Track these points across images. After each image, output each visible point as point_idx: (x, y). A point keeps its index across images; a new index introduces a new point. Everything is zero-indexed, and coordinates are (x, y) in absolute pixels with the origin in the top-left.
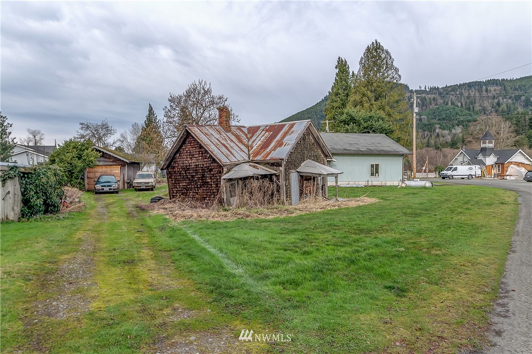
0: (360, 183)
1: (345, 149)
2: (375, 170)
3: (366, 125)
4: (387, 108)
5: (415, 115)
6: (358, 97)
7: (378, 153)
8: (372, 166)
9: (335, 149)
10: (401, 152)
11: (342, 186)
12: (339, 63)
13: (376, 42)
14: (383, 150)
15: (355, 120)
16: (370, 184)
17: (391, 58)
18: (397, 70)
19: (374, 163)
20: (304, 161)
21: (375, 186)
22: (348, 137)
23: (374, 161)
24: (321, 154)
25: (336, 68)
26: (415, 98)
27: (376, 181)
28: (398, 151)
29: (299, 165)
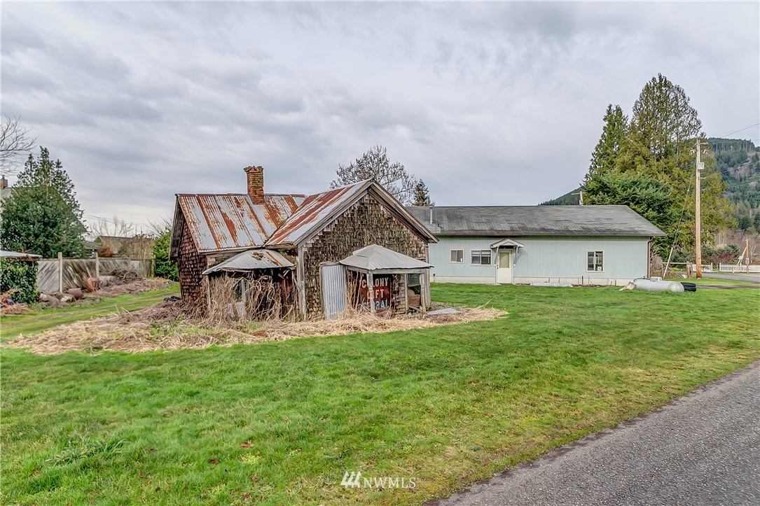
0: (569, 280)
1: (543, 229)
2: (595, 262)
3: (624, 194)
4: (676, 171)
5: (698, 174)
6: (627, 157)
7: (598, 233)
8: (591, 254)
9: (526, 229)
10: (643, 233)
11: (535, 285)
12: (609, 113)
13: (660, 77)
14: (609, 230)
15: (609, 188)
16: (586, 283)
17: (684, 97)
18: (694, 113)
19: (594, 250)
20: (362, 246)
21: (596, 286)
22: (559, 211)
23: (595, 246)
24: (412, 235)
25: (605, 119)
26: (698, 148)
27: (595, 278)
28: (637, 231)
29: (347, 253)
